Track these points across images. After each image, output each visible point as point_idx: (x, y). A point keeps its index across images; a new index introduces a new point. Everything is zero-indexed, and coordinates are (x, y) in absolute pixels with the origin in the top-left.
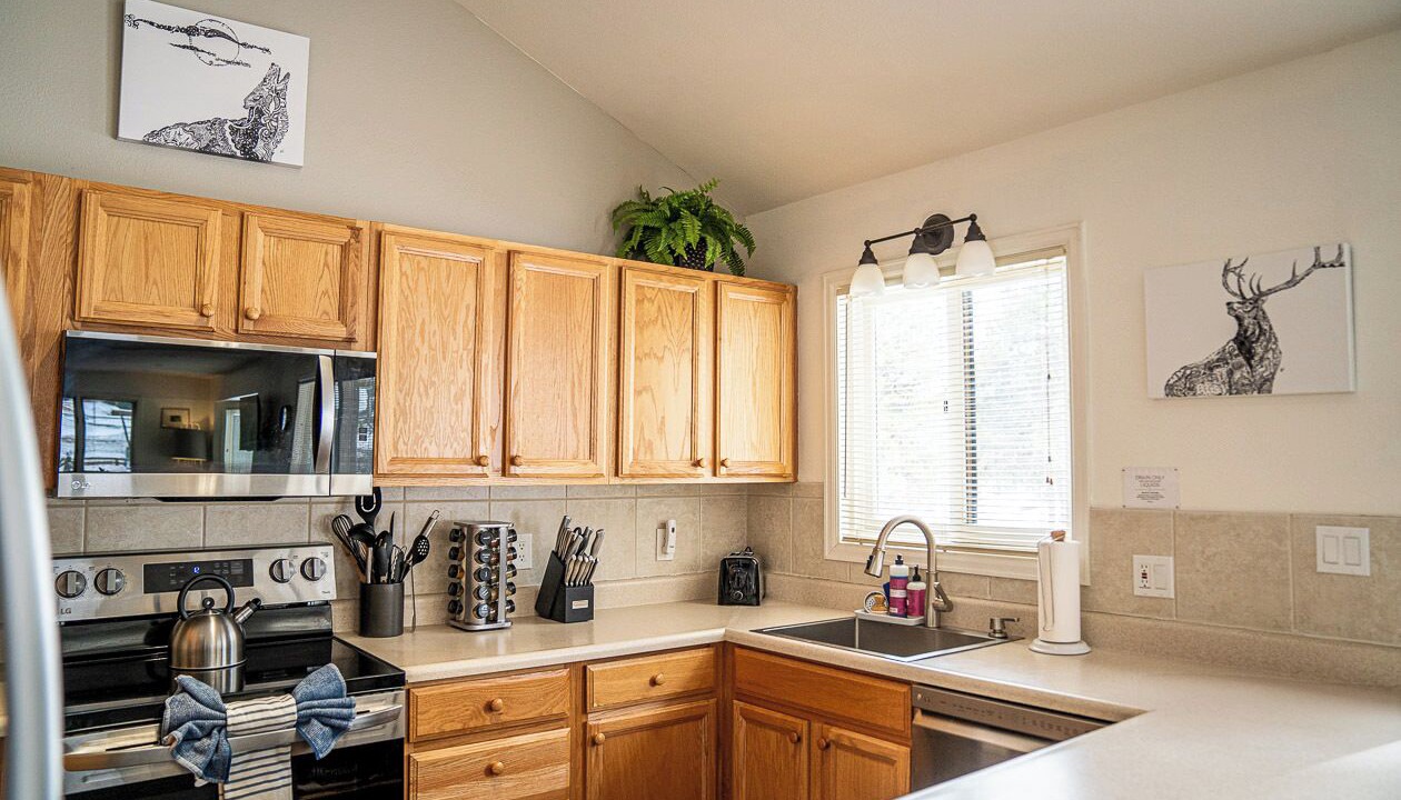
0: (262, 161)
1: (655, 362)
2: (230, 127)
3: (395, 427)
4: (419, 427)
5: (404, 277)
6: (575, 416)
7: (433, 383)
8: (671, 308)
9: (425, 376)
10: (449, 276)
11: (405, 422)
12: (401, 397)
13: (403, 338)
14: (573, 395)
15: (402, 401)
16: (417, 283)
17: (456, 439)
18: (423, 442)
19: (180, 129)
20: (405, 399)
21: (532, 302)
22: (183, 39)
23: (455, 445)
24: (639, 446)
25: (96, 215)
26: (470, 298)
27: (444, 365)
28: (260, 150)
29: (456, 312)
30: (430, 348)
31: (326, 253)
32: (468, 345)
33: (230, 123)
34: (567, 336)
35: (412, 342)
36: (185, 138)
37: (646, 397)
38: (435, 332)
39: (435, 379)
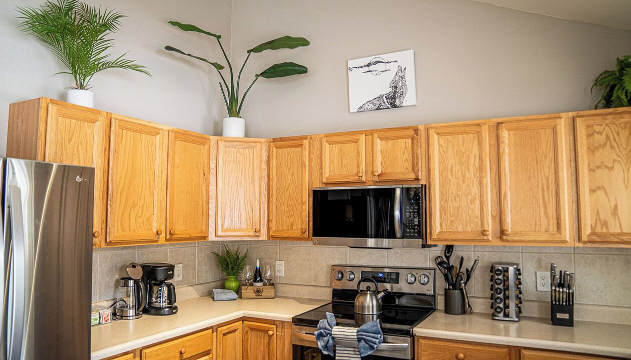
0: (399, 107)
1: (606, 171)
2: (386, 97)
3: (441, 217)
4: (452, 217)
5: (441, 148)
6: (546, 208)
7: (458, 195)
8: (618, 135)
9: (454, 192)
10: (463, 142)
11: (445, 214)
12: (443, 203)
13: (442, 174)
14: (543, 196)
15: (443, 205)
16: (447, 149)
17: (472, 222)
18: (455, 224)
19: (369, 103)
20: (445, 204)
21: (513, 148)
22: (366, 69)
23: (472, 225)
24: (596, 224)
25: (325, 145)
26: (475, 151)
27: (464, 186)
28: (397, 103)
29: (469, 158)
30: (456, 178)
31: (406, 143)
32: (476, 175)
33: (385, 95)
34: (537, 163)
35: (446, 177)
36: (371, 106)
37: (600, 193)
38: (458, 171)
39: (460, 193)
